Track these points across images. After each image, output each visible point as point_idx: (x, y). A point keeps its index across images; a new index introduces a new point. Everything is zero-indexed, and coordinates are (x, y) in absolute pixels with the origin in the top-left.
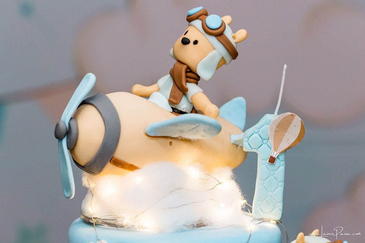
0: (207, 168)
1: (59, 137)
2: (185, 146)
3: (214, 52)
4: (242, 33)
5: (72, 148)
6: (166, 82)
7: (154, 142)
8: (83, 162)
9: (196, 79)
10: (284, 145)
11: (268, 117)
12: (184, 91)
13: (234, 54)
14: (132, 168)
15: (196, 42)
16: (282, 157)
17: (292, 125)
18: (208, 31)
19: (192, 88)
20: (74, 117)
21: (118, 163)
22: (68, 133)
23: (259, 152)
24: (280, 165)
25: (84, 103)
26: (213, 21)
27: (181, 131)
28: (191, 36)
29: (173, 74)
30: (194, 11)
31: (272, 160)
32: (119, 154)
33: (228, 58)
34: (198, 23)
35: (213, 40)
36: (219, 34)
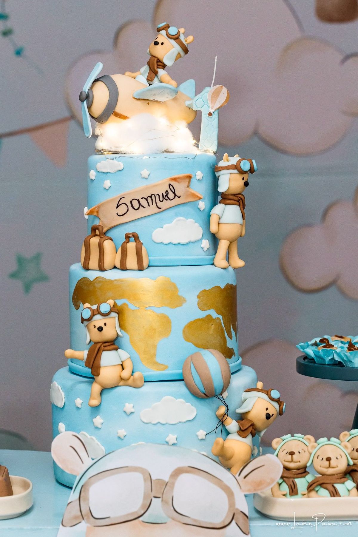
0: (171, 119)
1: (82, 100)
2: (156, 106)
3: (174, 49)
4: (190, 38)
5: (89, 107)
6: (145, 69)
7: (138, 102)
8: (96, 115)
9: (164, 66)
10: (218, 105)
11: (207, 89)
12: (156, 73)
13: (186, 51)
14: (125, 118)
15: (162, 44)
16: (216, 113)
17: (222, 93)
18: (169, 36)
19: (161, 72)
20: (91, 89)
21: (117, 115)
22: (87, 97)
23: (202, 110)
24: (215, 117)
25: (96, 81)
26: (173, 31)
27: (154, 95)
28: (160, 40)
29: (149, 64)
30: (161, 25)
31: (210, 114)
32: (118, 110)
33: (182, 53)
34: (163, 32)
35: (173, 42)
36: (176, 38)
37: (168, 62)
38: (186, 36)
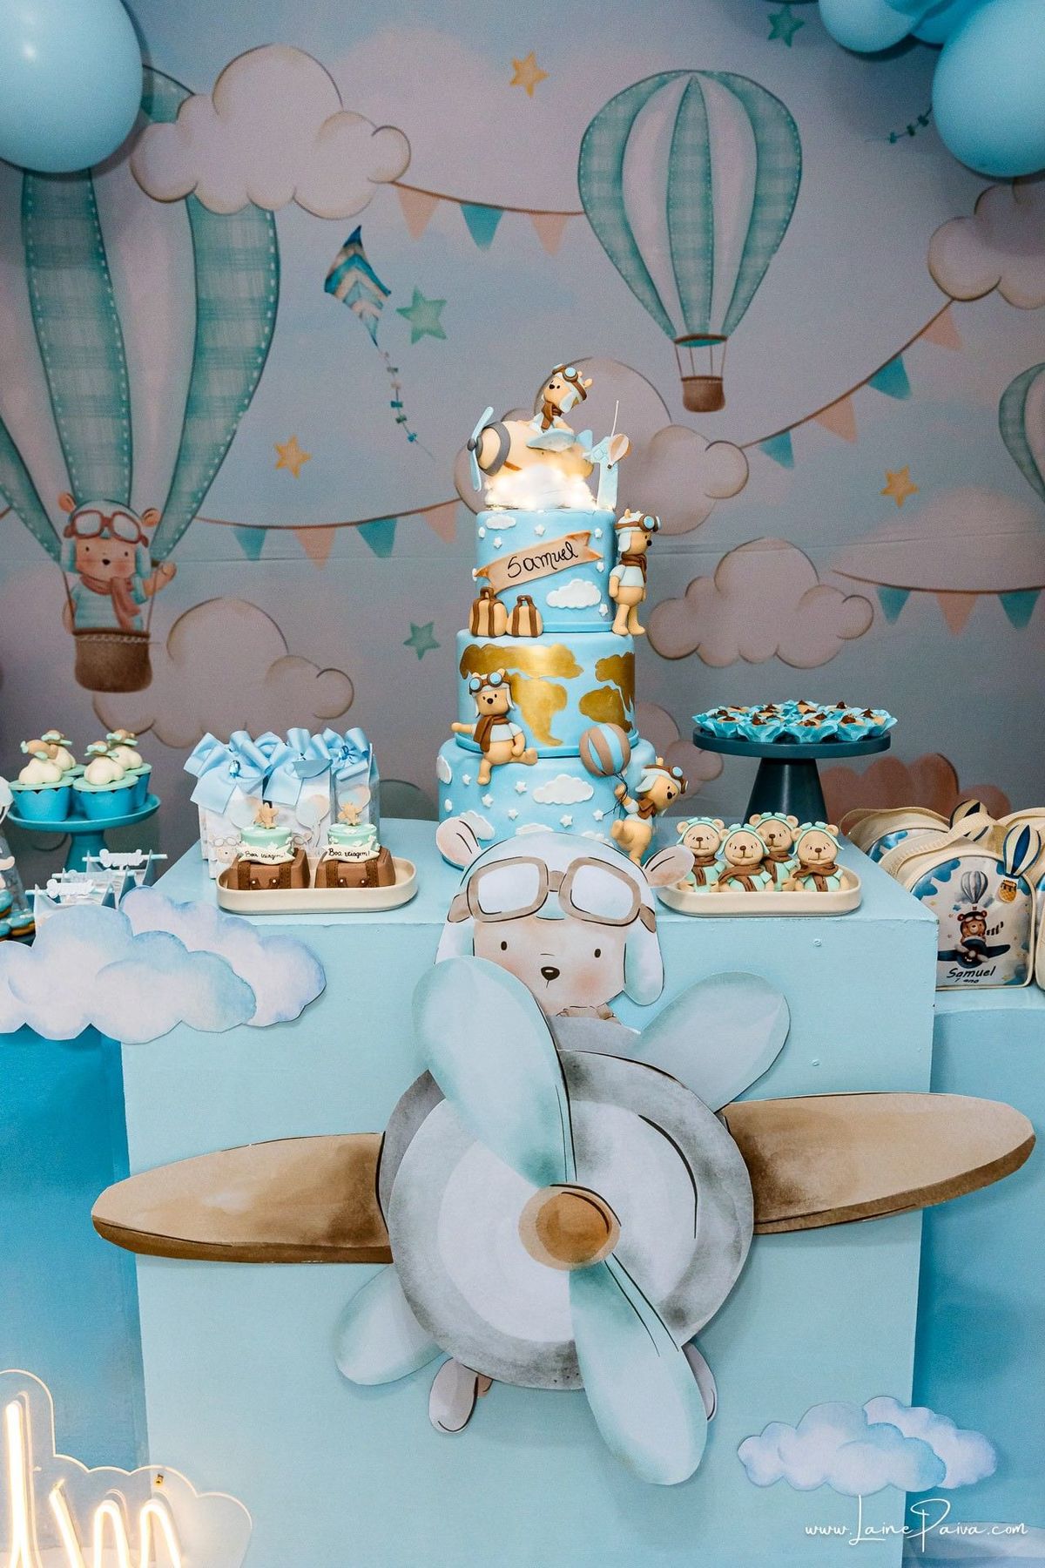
0: (567, 472)
1: (471, 450)
2: (553, 455)
3: (571, 393)
4: (589, 382)
5: (478, 457)
6: (540, 417)
7: (532, 451)
8: (486, 467)
9: (560, 413)
10: (618, 457)
11: (607, 438)
12: (551, 420)
13: (584, 396)
14: (517, 469)
15: (558, 387)
16: (616, 465)
17: (622, 444)
18: (567, 379)
19: (557, 419)
20: (480, 436)
21: (509, 466)
22: (476, 446)
23: (601, 462)
24: (615, 470)
25: (485, 428)
26: (570, 372)
27: (550, 443)
28: (555, 383)
29: (543, 411)
30: (556, 367)
31: (610, 467)
32: (510, 459)
33: (580, 398)
34: (560, 375)
35: (570, 384)
36: (574, 381)
37: (564, 408)
38: (584, 380)
